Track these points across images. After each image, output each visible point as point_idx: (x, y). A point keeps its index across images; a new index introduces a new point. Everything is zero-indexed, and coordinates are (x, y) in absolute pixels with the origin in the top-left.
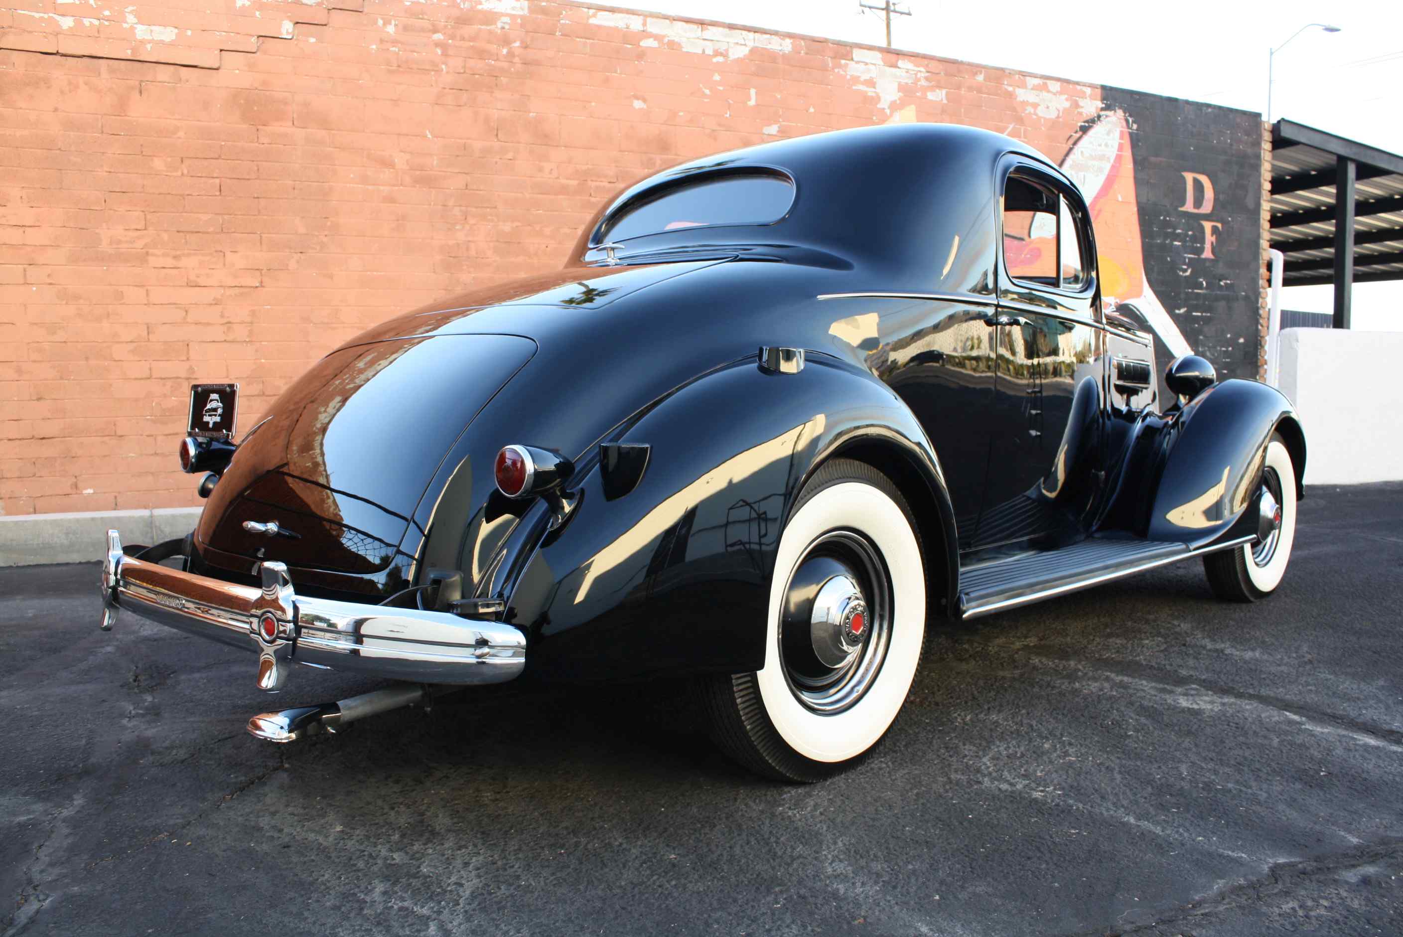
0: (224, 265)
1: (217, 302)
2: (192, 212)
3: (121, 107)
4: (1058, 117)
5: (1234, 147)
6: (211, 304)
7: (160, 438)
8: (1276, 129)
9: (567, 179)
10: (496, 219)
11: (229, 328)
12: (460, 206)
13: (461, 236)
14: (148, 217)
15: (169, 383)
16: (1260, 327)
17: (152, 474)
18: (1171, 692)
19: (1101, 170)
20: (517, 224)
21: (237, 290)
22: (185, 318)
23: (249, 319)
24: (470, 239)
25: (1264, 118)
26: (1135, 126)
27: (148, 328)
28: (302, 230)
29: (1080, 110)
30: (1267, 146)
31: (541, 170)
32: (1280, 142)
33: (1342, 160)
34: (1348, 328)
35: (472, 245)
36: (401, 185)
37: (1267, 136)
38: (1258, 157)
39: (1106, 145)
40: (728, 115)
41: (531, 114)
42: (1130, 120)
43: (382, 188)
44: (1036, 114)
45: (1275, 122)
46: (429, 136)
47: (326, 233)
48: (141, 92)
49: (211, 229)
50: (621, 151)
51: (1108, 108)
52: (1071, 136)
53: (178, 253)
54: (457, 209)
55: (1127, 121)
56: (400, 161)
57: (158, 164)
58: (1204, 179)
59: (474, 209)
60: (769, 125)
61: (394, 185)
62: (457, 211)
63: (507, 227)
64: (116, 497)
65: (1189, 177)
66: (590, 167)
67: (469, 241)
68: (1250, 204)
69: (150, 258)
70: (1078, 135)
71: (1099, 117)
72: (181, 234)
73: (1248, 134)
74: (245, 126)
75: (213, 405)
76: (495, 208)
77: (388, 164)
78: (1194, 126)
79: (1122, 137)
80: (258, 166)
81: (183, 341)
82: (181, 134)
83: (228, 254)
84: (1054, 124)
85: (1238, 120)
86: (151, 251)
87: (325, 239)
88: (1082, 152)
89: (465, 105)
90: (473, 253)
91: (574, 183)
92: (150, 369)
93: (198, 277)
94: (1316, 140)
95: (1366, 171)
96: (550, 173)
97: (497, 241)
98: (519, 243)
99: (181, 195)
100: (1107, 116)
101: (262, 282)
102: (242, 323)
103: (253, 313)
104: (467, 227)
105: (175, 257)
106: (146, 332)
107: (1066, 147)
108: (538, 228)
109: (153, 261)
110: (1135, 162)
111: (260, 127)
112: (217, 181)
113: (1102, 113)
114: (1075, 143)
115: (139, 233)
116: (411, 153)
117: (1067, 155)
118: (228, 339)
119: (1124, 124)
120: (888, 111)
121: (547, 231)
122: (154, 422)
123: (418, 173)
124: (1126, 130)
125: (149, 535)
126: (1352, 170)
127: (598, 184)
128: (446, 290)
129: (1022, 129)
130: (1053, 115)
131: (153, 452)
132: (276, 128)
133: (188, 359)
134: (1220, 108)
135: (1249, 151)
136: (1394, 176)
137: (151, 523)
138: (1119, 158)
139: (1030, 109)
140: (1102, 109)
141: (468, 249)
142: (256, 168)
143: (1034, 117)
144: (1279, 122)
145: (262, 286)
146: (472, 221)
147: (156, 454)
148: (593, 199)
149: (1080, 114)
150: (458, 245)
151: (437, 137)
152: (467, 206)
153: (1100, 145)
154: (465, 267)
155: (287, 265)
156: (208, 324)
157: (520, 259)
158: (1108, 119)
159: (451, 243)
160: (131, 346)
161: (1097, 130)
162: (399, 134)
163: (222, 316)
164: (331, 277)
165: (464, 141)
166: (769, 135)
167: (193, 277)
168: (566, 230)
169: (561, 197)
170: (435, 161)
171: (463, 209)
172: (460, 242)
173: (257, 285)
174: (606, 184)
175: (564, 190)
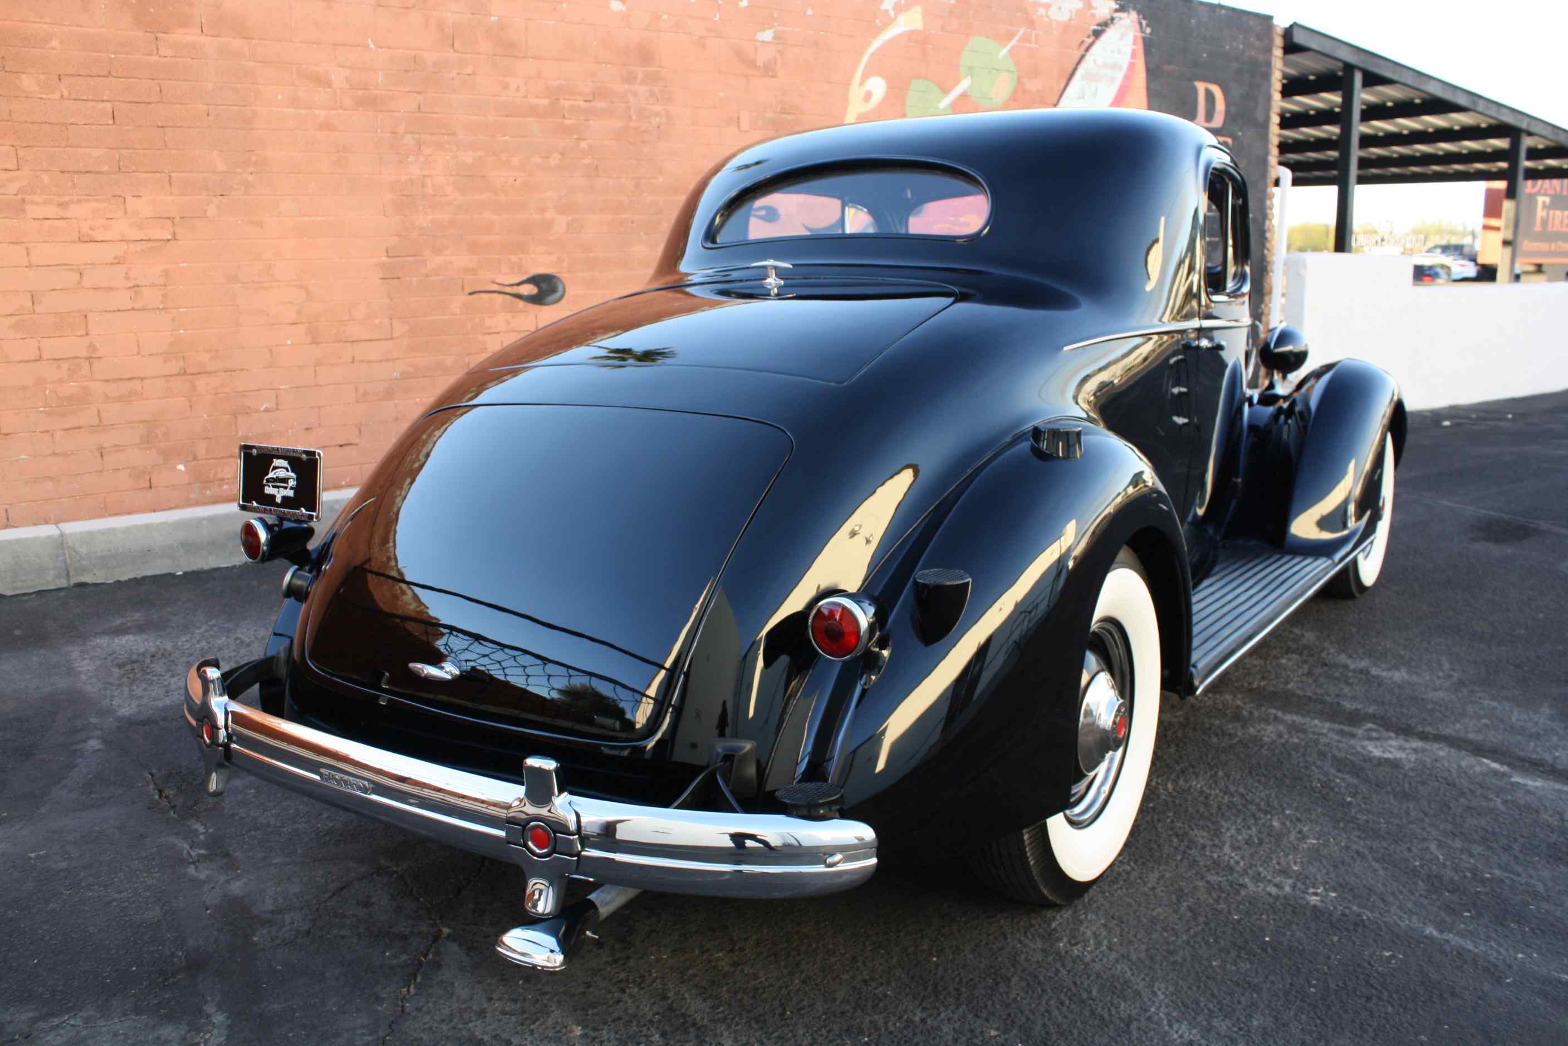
0: (126, 213)
1: (118, 262)
2: (80, 147)
4: (1070, 20)
5: (1247, 54)
6: (112, 264)
7: (58, 435)
8: (1288, 34)
9: (537, 97)
10: (455, 149)
11: (137, 293)
12: (412, 133)
13: (415, 170)
14: (21, 153)
15: (65, 366)
16: (1266, 252)
17: (52, 479)
18: (1353, 736)
19: (1113, 79)
20: (479, 153)
21: (145, 245)
22: (79, 282)
23: (161, 281)
24: (425, 173)
25: (1275, 22)
26: (1148, 30)
27: (32, 296)
28: (221, 167)
29: (1093, 11)
30: (1278, 52)
31: (506, 87)
32: (1291, 47)
33: (1349, 68)
34: (1350, 251)
35: (429, 181)
36: (341, 108)
37: (1279, 42)
38: (1269, 64)
39: (1119, 52)
40: (717, 19)
41: (492, 18)
42: (1144, 23)
43: (317, 112)
44: (1048, 16)
45: (1287, 25)
46: (372, 46)
47: (252, 169)
49: (106, 168)
50: (597, 63)
51: (1122, 9)
52: (1083, 42)
53: (66, 199)
54: (409, 136)
55: (1140, 24)
56: (338, 77)
57: (28, 83)
58: (1216, 90)
59: (429, 137)
60: (763, 30)
61: (332, 109)
62: (409, 140)
63: (468, 158)
64: (7, 510)
65: (1201, 87)
66: (563, 82)
67: (424, 176)
68: (1260, 116)
69: (28, 207)
70: (1090, 40)
71: (1112, 19)
72: (66, 175)
73: (1260, 38)
74: (140, 34)
75: (281, 474)
76: (454, 134)
77: (322, 81)
78: (1207, 30)
79: (1135, 43)
80: (160, 85)
81: (80, 311)
82: (55, 43)
83: (129, 200)
84: (1066, 28)
85: (1251, 23)
86: (28, 198)
87: (251, 178)
88: (1094, 61)
89: (414, 7)
90: (429, 190)
91: (546, 102)
92: (39, 349)
93: (92, 229)
94: (1327, 47)
95: (1372, 80)
96: (517, 91)
97: (458, 175)
98: (484, 177)
99: (62, 124)
100: (1120, 19)
101: (174, 234)
102: (153, 285)
103: (166, 274)
104: (422, 159)
105: (60, 205)
106: (30, 304)
107: (1077, 54)
108: (504, 157)
109: (32, 211)
110: (1149, 71)
111: (159, 35)
112: (109, 105)
113: (1116, 15)
114: (1087, 50)
115: (10, 174)
116: (351, 68)
117: (1079, 63)
118: (136, 306)
119: (1138, 27)
120: (892, 13)
121: (515, 161)
122: (49, 414)
123: (360, 93)
124: (1139, 34)
125: (61, 558)
126: (1358, 78)
127: (572, 102)
128: (399, 236)
129: (1034, 33)
130: (1064, 17)
131: (51, 452)
132: (182, 36)
133: (87, 334)
134: (1234, 10)
135: (1261, 57)
136: (1398, 85)
137: (62, 543)
138: (1132, 66)
139: (1042, 11)
140: (1116, 11)
141: (423, 185)
142: (158, 89)
143: (1046, 19)
144: (1291, 26)
145: (175, 239)
146: (427, 151)
147: (55, 454)
148: (567, 122)
149: (1093, 16)
150: (412, 181)
151: (381, 48)
152: (419, 133)
153: (1113, 52)
154: (420, 208)
155: (206, 212)
156: (111, 289)
157: (484, 196)
158: (1122, 22)
159: (403, 178)
160: (13, 320)
161: (1110, 35)
162: (335, 44)
163: (127, 277)
164: (260, 224)
165: (414, 52)
166: (762, 42)
167: (85, 229)
168: (537, 160)
169: (530, 119)
170: (380, 77)
171: (415, 136)
172: (413, 177)
173: (169, 237)
174: (582, 104)
175: (534, 111)
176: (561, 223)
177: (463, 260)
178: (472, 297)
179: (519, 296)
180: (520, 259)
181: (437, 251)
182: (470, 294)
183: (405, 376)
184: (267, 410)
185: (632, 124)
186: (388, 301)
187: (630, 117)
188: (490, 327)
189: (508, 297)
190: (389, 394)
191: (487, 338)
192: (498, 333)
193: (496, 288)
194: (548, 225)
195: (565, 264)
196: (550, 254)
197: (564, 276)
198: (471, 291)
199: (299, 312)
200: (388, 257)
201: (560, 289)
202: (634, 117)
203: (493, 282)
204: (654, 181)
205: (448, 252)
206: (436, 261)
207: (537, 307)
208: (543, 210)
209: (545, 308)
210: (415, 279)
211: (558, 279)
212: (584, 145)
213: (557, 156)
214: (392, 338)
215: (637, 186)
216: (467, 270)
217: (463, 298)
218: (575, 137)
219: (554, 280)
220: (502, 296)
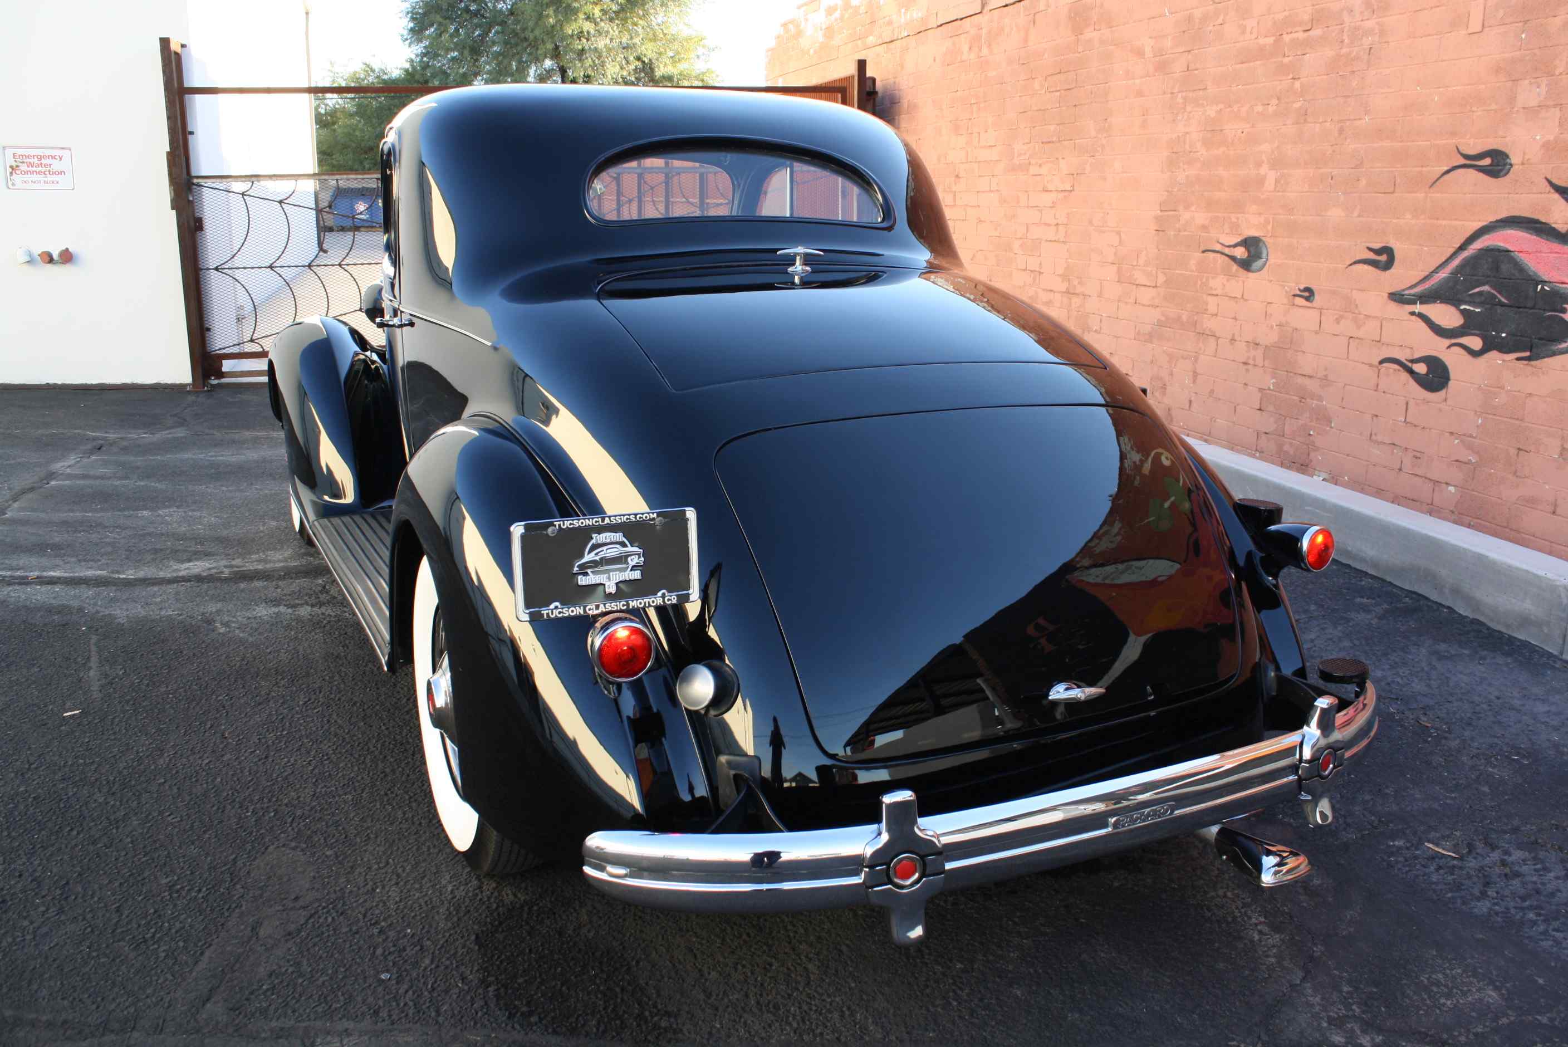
0: (1058, 171)
1: (1053, 207)
2: (1048, 125)
3: (1026, 40)
6: (1051, 208)
9: (1266, 35)
10: (1205, 103)
11: (1057, 229)
12: (1182, 92)
13: (1181, 127)
20: (1221, 106)
21: (1062, 195)
22: (1041, 219)
23: (1065, 222)
27: (1027, 227)
31: (1244, 29)
35: (1188, 137)
36: (1147, 75)
43: (1136, 81)
46: (1168, 13)
47: (1105, 135)
48: (1034, 23)
49: (1054, 139)
53: (1041, 161)
54: (1180, 95)
56: (1148, 47)
57: (1036, 85)
59: (1190, 93)
61: (1143, 77)
62: (1180, 98)
63: (1211, 111)
66: (1286, 13)
67: (1187, 133)
69: (1030, 168)
76: (1205, 89)
77: (1140, 53)
81: (1039, 239)
82: (1046, 55)
83: (1061, 161)
86: (1031, 161)
87: (1104, 141)
93: (1048, 182)
96: (1251, 33)
98: (1221, 130)
99: (1045, 110)
101: (1073, 186)
102: (1063, 225)
103: (1068, 217)
104: (1185, 116)
105: (1040, 165)
106: (1026, 231)
108: (1236, 107)
109: (1033, 170)
112: (1058, 94)
115: (1029, 145)
116: (1155, 37)
118: (1055, 240)
121: (1244, 110)
123: (1158, 59)
127: (1292, 34)
128: (1168, 191)
132: (1089, 34)
141: (1185, 142)
145: (1073, 191)
146: (1189, 109)
148: (1286, 60)
150: (1178, 138)
151: (1172, 12)
152: (1186, 90)
154: (1182, 164)
156: (1049, 225)
157: (1220, 150)
159: (1174, 136)
163: (1055, 218)
164: (1105, 179)
165: (1188, 12)
168: (1260, 108)
169: (1258, 63)
170: (1168, 43)
171: (1184, 94)
172: (1180, 134)
173: (1069, 189)
174: (1301, 35)
175: (1261, 53)
176: (1271, 176)
177: (1200, 217)
178: (1205, 254)
179: (1233, 258)
180: (1238, 219)
181: (1187, 207)
182: (1204, 252)
183: (1161, 324)
184: (1096, 331)
185: (1344, 51)
186: (1157, 250)
187: (1342, 42)
188: (1211, 288)
189: (1227, 259)
190: (1150, 338)
191: (1210, 299)
192: (1217, 295)
193: (1218, 247)
194: (1261, 181)
195: (1270, 227)
196: (1260, 214)
197: (1268, 241)
198: (1204, 249)
199: (1115, 254)
200: (1161, 211)
201: (1264, 255)
202: (1346, 41)
203: (1218, 242)
204: (1358, 123)
205: (1193, 208)
206: (1186, 216)
207: (1245, 272)
208: (1259, 164)
209: (1250, 274)
210: (1172, 233)
211: (1264, 243)
212: (1297, 84)
213: (1274, 101)
214: (1156, 287)
215: (1341, 131)
216: (1204, 228)
217: (1198, 255)
218: (1291, 76)
219: (1261, 244)
220: (1223, 256)
